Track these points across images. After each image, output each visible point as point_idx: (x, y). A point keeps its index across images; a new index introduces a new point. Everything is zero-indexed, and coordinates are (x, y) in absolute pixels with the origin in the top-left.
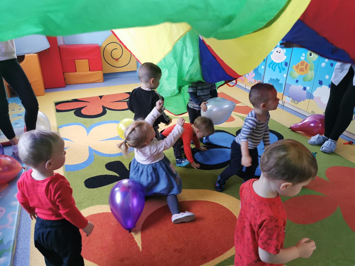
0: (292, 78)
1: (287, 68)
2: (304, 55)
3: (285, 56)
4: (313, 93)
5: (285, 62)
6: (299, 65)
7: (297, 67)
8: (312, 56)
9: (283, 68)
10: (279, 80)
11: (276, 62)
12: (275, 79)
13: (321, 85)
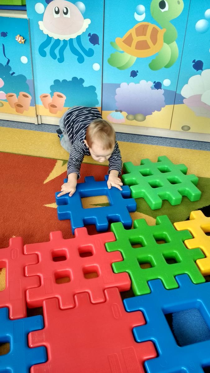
0: (119, 68)
1: (97, 48)
2: (142, 8)
3: (85, 19)
4: (180, 92)
5: (89, 35)
6: (131, 35)
7: (128, 41)
8: (166, 9)
10: (82, 81)
11: (62, 39)
12: (69, 79)
13: (200, 71)
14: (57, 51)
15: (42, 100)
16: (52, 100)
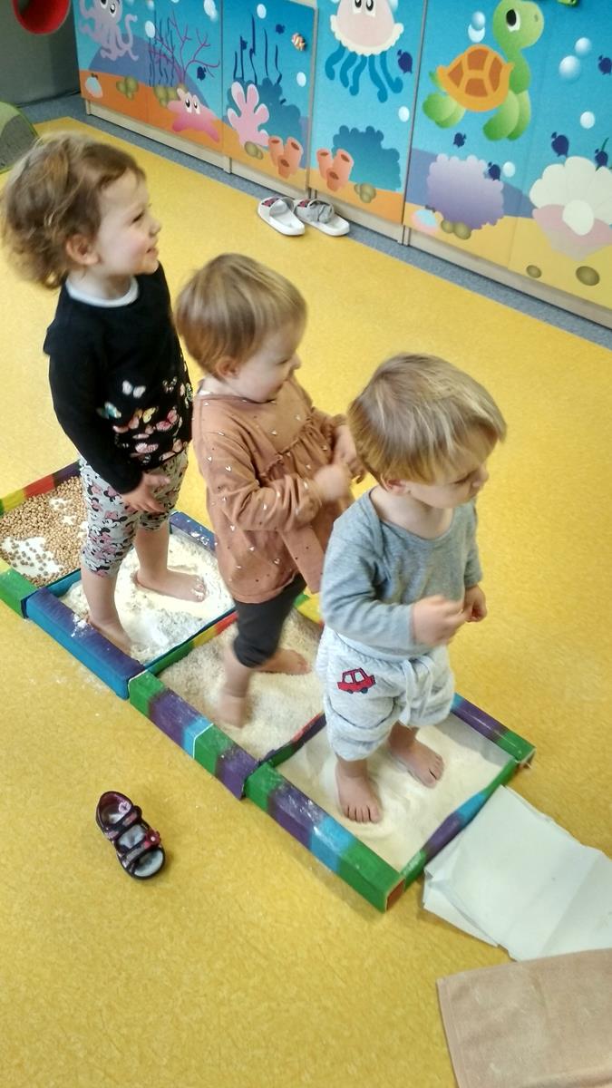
0: (438, 123)
2: (480, 18)
3: (396, 22)
4: (529, 190)
5: (399, 53)
6: (460, 64)
7: (456, 75)
8: (517, 26)
9: (394, 78)
10: (379, 136)
11: (359, 53)
12: (362, 129)
13: (563, 157)
14: (350, 73)
15: (319, 160)
16: (334, 165)
